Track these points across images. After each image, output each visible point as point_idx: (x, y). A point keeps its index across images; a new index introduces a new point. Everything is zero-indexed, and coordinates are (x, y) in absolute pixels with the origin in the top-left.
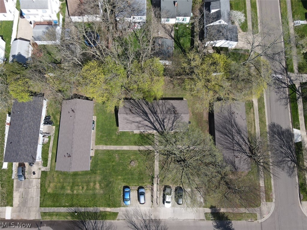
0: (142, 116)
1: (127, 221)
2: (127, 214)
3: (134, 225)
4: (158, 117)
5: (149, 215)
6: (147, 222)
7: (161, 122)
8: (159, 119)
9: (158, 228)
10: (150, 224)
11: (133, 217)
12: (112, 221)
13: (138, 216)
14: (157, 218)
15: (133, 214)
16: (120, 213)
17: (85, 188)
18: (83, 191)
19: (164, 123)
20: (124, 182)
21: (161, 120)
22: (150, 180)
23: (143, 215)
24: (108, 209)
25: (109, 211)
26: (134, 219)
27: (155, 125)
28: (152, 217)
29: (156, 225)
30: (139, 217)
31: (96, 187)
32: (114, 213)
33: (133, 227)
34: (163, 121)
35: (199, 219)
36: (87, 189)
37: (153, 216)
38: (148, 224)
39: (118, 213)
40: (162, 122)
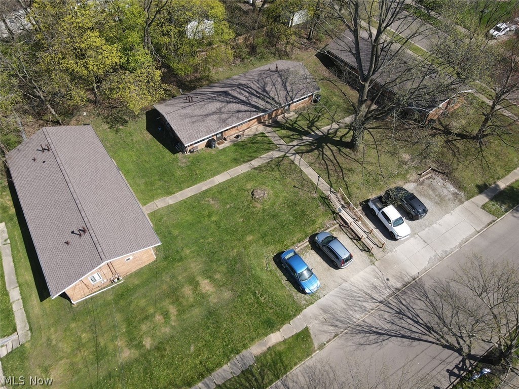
0: (217, 98)
1: (346, 333)
2: (332, 318)
3: (371, 332)
4: (251, 88)
5: (384, 284)
6: (392, 301)
7: (262, 95)
8: (255, 91)
9: (427, 297)
10: (404, 302)
11: (351, 312)
12: (309, 362)
13: (360, 303)
14: (406, 280)
15: (345, 307)
16: (314, 327)
17: (173, 310)
18: (173, 324)
19: (268, 94)
20: (267, 243)
21: (260, 91)
22: (322, 208)
23: (369, 292)
24: (275, 338)
25: (281, 339)
26: (358, 317)
27: (254, 103)
28: (394, 284)
29: (419, 294)
30: (365, 304)
31: (204, 291)
32: (297, 336)
33: (373, 337)
34: (264, 90)
35: (484, 226)
36: (181, 312)
37: (395, 281)
38: (401, 305)
39: (307, 329)
40: (265, 94)
